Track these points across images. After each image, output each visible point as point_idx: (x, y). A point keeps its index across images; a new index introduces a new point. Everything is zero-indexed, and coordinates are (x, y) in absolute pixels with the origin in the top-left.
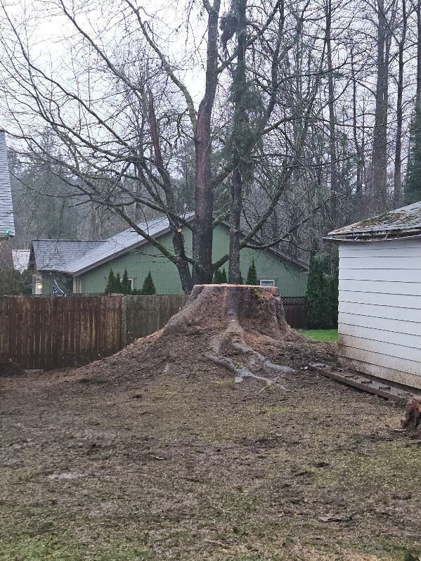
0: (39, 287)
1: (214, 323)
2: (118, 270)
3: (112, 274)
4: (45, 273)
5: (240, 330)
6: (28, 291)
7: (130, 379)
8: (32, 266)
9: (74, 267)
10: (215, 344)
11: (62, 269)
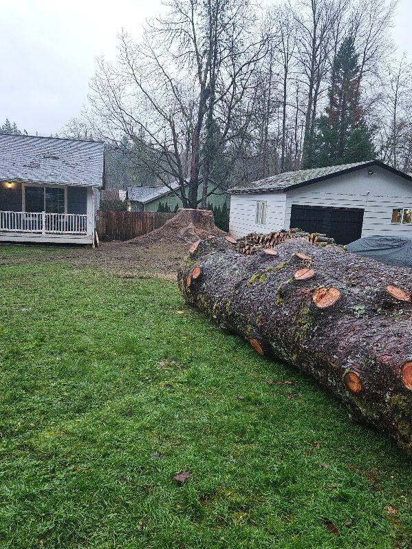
0: (130, 208)
1: (184, 224)
2: (163, 202)
3: (160, 203)
4: (132, 202)
5: (193, 227)
6: (125, 209)
7: (146, 244)
8: (127, 198)
9: (143, 200)
10: (182, 231)
11: (140, 200)
